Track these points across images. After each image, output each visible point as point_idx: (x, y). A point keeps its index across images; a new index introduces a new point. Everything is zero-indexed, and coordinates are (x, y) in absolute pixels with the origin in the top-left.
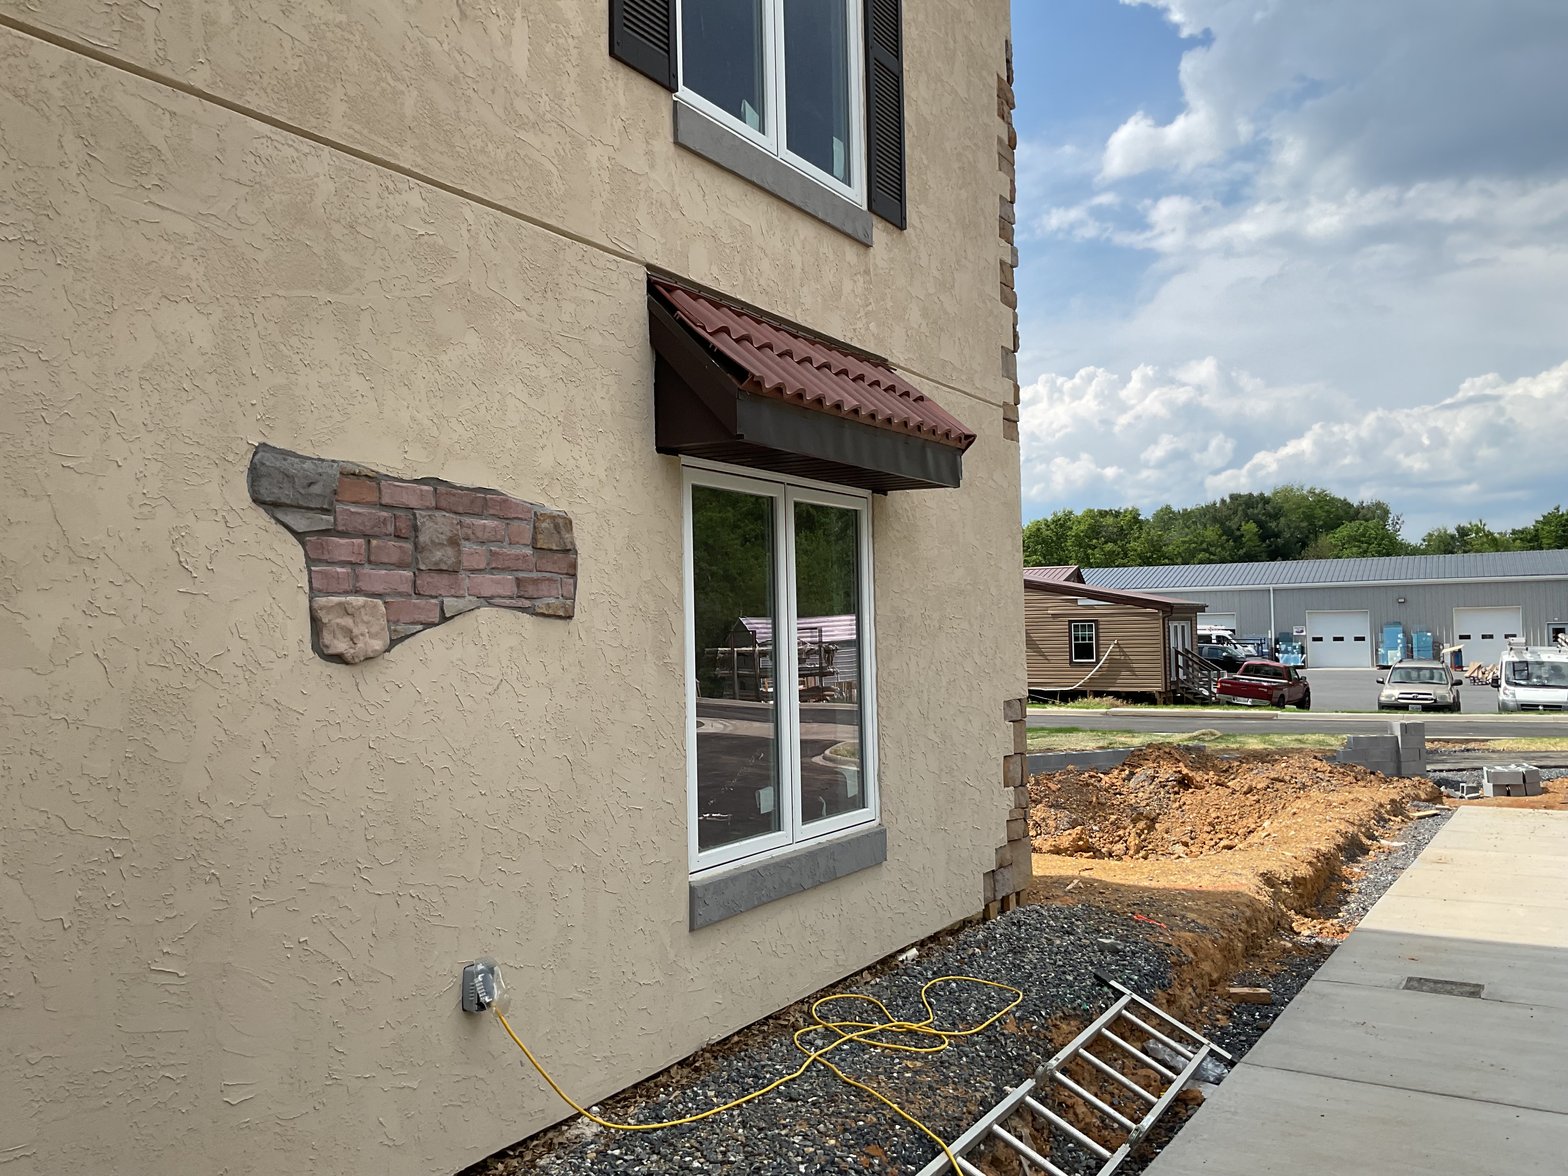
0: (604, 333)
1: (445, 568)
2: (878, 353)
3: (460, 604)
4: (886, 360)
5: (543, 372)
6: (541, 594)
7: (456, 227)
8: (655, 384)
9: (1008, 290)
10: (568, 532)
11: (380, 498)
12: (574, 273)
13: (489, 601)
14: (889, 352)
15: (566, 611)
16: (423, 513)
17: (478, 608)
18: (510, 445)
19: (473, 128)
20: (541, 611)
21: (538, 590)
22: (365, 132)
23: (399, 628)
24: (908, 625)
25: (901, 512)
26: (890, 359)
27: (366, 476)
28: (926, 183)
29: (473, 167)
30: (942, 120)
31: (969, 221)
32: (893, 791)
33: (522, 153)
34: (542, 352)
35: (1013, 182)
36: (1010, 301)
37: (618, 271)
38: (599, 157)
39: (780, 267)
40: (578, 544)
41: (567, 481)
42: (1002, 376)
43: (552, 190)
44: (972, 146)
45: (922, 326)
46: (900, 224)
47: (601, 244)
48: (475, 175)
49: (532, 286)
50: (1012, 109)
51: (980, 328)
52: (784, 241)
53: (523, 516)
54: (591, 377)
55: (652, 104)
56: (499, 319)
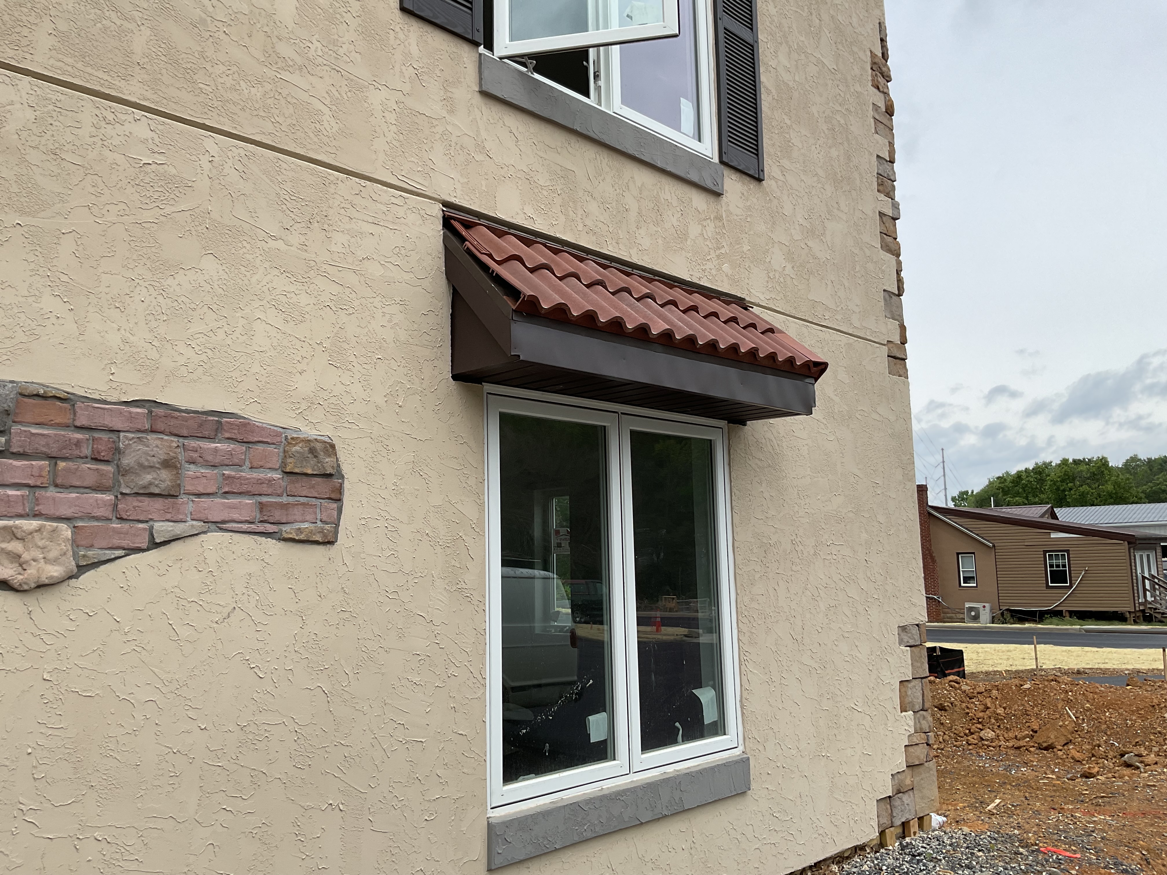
0: (386, 264)
1: (157, 491)
2: (733, 292)
3: (179, 529)
4: (744, 299)
5: (304, 299)
6: (291, 518)
7: (193, 158)
8: (451, 315)
9: (889, 239)
10: (329, 456)
11: (74, 420)
12: (349, 206)
13: (220, 526)
14: (747, 292)
15: (325, 536)
16: (131, 435)
17: (204, 532)
18: (256, 368)
19: (222, 68)
20: (291, 536)
21: (287, 515)
22: (79, 65)
23: (90, 553)
24: (775, 551)
25: (764, 441)
26: (747, 299)
27: (55, 397)
28: (789, 141)
29: (220, 103)
30: (807, 86)
31: (842, 177)
32: (759, 718)
33: (285, 92)
34: (304, 280)
35: (891, 144)
36: (893, 249)
37: (406, 206)
38: (384, 100)
39: (611, 210)
40: (345, 469)
41: (333, 406)
42: (886, 317)
43: (322, 128)
44: (843, 111)
45: (786, 269)
46: (757, 176)
47: (385, 180)
48: (222, 110)
49: (293, 217)
50: (888, 81)
51: (857, 272)
52: (616, 187)
53: (269, 440)
54: (369, 305)
55: (452, 56)
56: (248, 246)
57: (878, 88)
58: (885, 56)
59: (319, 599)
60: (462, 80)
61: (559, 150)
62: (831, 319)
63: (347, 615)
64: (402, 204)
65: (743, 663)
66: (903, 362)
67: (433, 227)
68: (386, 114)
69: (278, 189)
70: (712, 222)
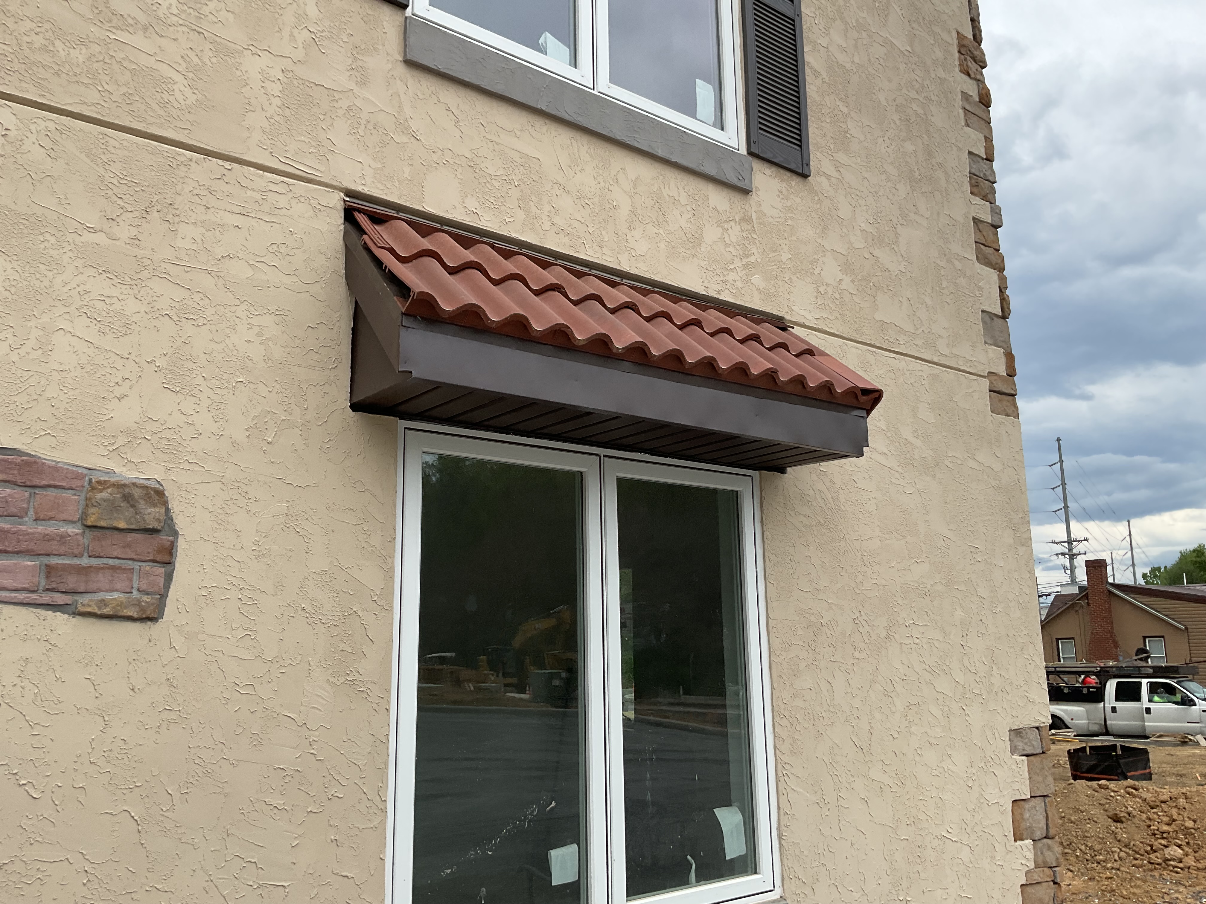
0: (258, 265)
2: (766, 310)
4: (782, 318)
5: (131, 306)
6: (92, 586)
8: (353, 329)
9: (988, 250)
10: (155, 505)
12: (206, 193)
14: (786, 309)
15: (142, 609)
18: (52, 392)
19: (30, 25)
20: (89, 610)
21: (87, 582)
24: (828, 632)
25: (811, 493)
26: (787, 317)
28: (847, 132)
29: (23, 66)
30: (870, 70)
31: (920, 175)
32: (806, 853)
33: (119, 56)
34: (133, 282)
35: (989, 140)
36: (994, 263)
37: (290, 195)
38: (265, 68)
39: (592, 206)
40: (180, 522)
41: (165, 442)
42: (986, 343)
43: (171, 98)
44: (921, 99)
45: (843, 282)
46: (800, 171)
47: (260, 162)
48: (26, 74)
49: (122, 204)
50: (983, 68)
51: (944, 289)
52: (600, 179)
53: (64, 484)
54: (229, 315)
55: (365, 19)
56: (53, 240)
57: (968, 75)
58: (977, 38)
59: (132, 693)
60: (380, 47)
61: (518, 133)
62: (907, 345)
63: (173, 715)
64: (285, 192)
65: (781, 779)
66: (1011, 398)
67: (328, 220)
68: (267, 84)
69: (102, 171)
70: (737, 224)
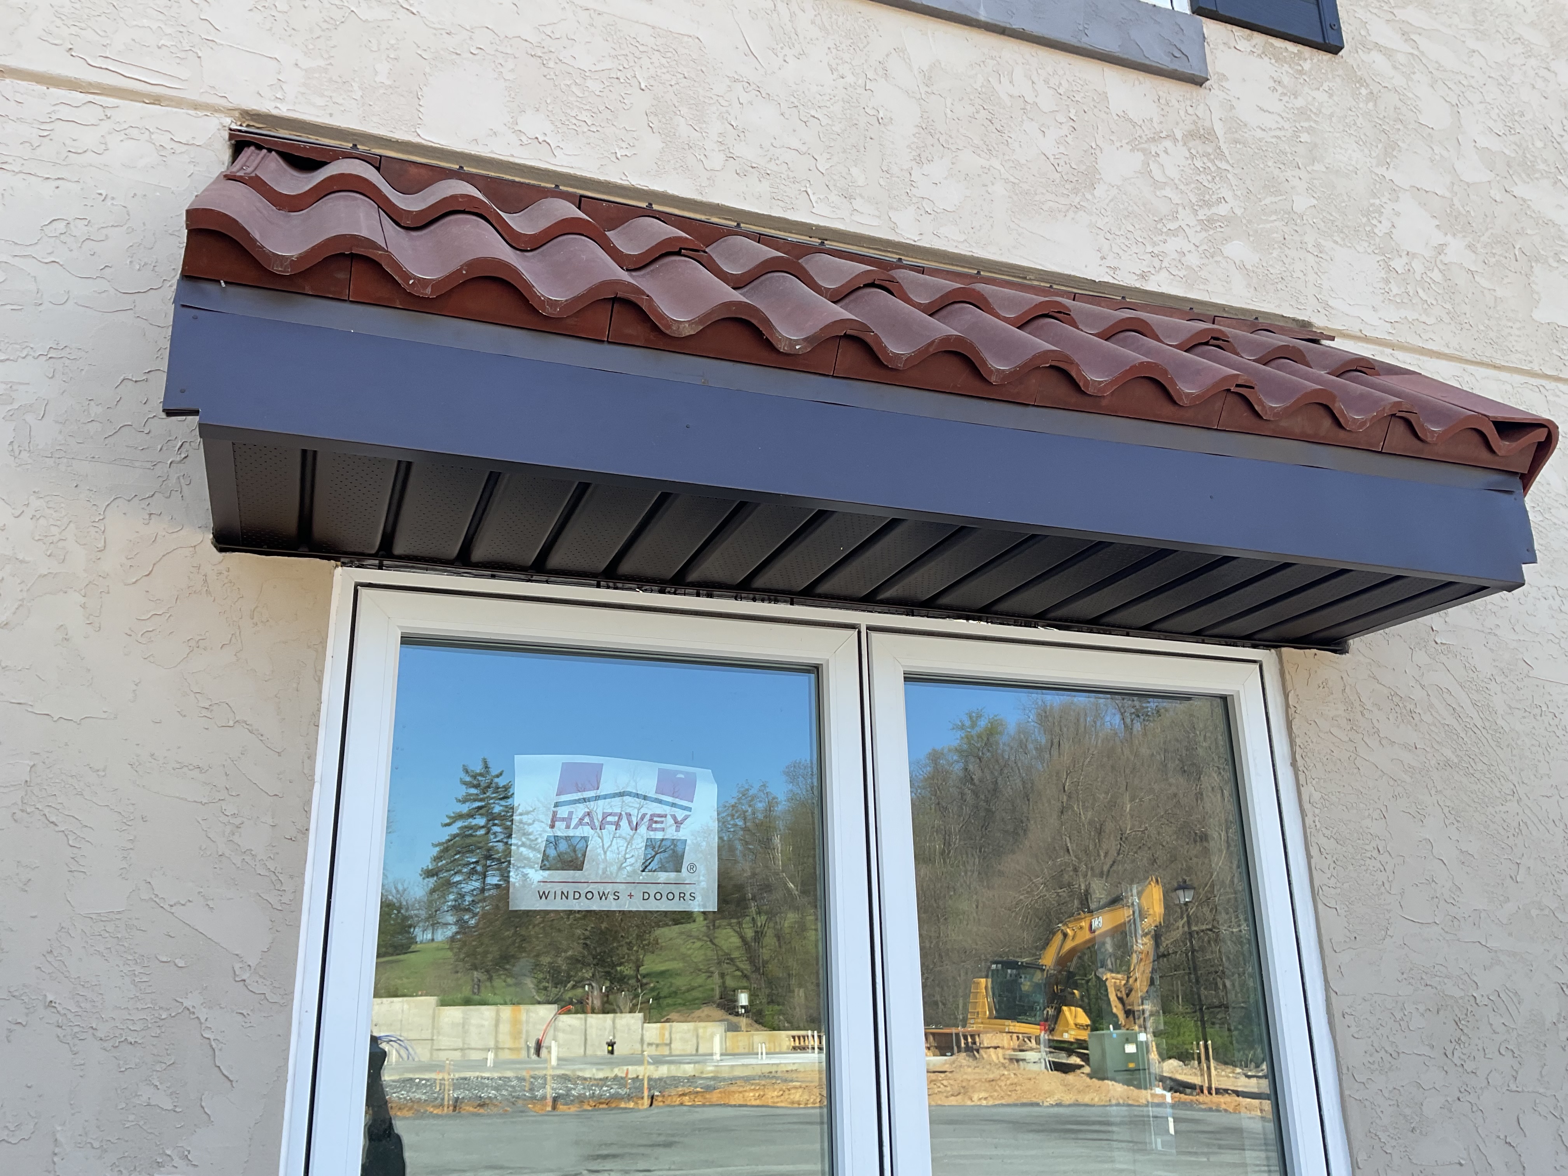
2: (1265, 307)
4: (1304, 321)
14: (1314, 305)
25: (1419, 694)
26: (1319, 322)
37: (107, 126)
39: (826, 121)
45: (1448, 250)
47: (42, 69)
52: (844, 70)
64: (92, 121)
70: (1181, 143)
